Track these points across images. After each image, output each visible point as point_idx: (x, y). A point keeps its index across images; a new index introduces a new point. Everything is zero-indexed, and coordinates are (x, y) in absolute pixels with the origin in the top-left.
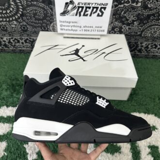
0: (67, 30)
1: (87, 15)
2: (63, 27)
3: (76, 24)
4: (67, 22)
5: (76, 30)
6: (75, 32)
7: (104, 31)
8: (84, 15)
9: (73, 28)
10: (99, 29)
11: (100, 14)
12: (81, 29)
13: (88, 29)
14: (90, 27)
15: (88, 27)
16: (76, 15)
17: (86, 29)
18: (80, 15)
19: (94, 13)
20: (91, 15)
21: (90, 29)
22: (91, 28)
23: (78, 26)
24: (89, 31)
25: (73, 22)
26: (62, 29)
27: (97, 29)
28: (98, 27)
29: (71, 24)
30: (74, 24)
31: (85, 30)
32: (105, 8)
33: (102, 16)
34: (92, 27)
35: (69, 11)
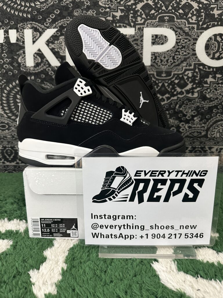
0: (108, 236)
1: (158, 199)
2: (99, 231)
3: (130, 222)
4: (110, 217)
5: (132, 237)
6: (128, 242)
7: (201, 236)
8: (151, 199)
9: (124, 232)
10: (189, 231)
11: (191, 195)
12: (144, 233)
13: (161, 232)
14: (167, 227)
15: (162, 227)
16: (132, 199)
17: (156, 232)
18: (141, 200)
19: (175, 194)
20: (167, 199)
21: (167, 232)
22: (170, 231)
23: (137, 227)
24: (164, 236)
25: (123, 217)
26: (95, 235)
27: (184, 231)
28: (187, 227)
29: (120, 222)
30: (125, 222)
31: (154, 236)
32: (201, 182)
33: (194, 199)
34: (172, 227)
35: (113, 192)
